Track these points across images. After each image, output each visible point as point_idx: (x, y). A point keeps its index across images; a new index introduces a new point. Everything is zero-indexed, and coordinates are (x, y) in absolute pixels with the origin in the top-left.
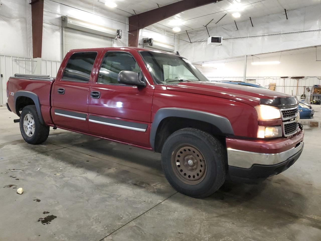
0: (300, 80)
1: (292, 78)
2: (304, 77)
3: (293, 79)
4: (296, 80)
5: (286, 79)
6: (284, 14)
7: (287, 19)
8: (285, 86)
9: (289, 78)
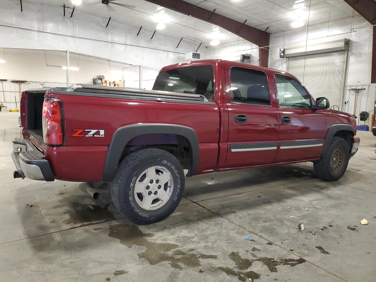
0: (23, 84)
1: (12, 81)
2: (26, 81)
3: (13, 83)
4: (17, 85)
5: (4, 83)
6: (18, 4)
7: (22, 11)
8: (4, 91)
9: (8, 82)
